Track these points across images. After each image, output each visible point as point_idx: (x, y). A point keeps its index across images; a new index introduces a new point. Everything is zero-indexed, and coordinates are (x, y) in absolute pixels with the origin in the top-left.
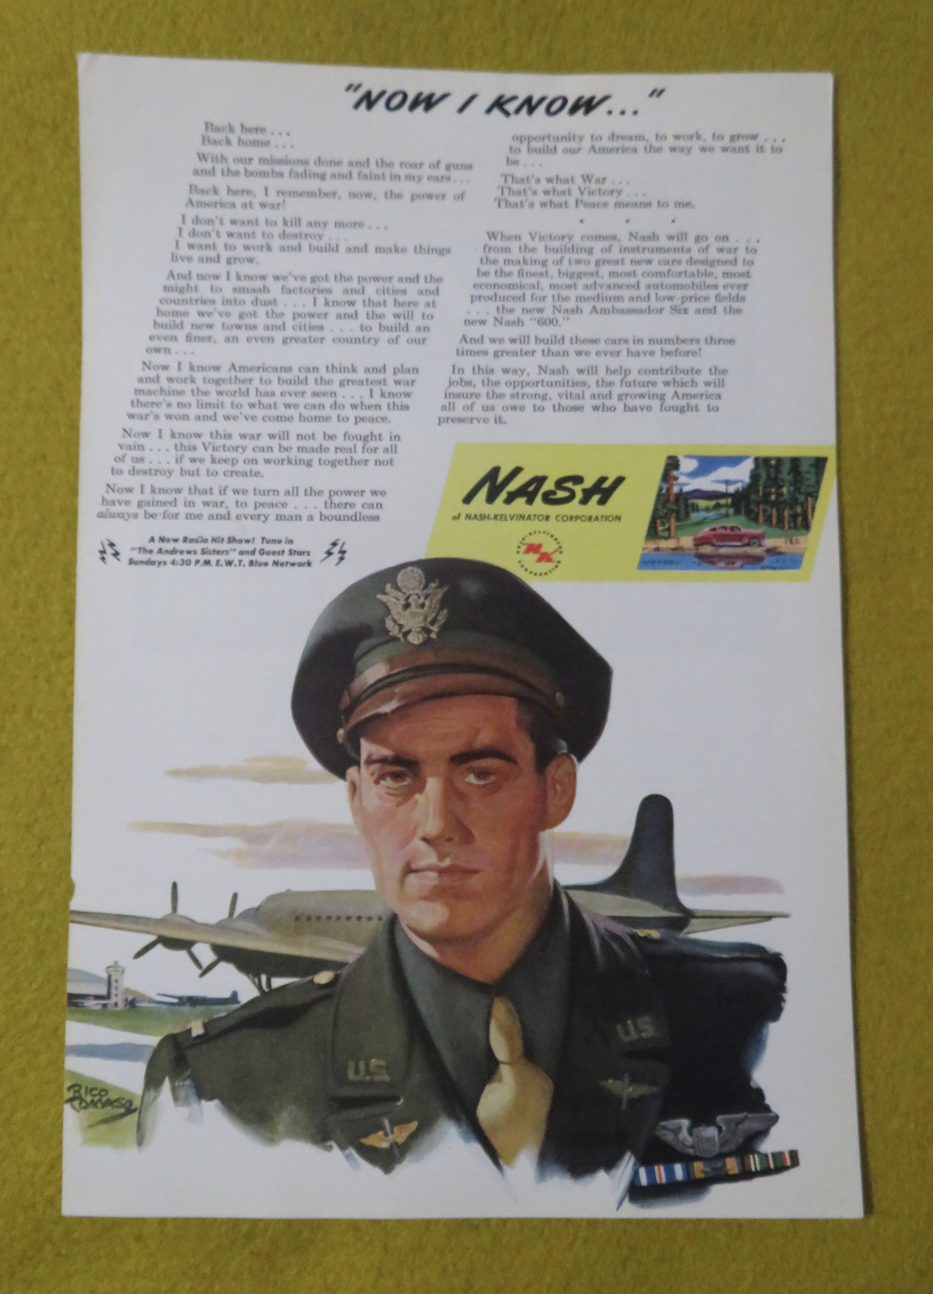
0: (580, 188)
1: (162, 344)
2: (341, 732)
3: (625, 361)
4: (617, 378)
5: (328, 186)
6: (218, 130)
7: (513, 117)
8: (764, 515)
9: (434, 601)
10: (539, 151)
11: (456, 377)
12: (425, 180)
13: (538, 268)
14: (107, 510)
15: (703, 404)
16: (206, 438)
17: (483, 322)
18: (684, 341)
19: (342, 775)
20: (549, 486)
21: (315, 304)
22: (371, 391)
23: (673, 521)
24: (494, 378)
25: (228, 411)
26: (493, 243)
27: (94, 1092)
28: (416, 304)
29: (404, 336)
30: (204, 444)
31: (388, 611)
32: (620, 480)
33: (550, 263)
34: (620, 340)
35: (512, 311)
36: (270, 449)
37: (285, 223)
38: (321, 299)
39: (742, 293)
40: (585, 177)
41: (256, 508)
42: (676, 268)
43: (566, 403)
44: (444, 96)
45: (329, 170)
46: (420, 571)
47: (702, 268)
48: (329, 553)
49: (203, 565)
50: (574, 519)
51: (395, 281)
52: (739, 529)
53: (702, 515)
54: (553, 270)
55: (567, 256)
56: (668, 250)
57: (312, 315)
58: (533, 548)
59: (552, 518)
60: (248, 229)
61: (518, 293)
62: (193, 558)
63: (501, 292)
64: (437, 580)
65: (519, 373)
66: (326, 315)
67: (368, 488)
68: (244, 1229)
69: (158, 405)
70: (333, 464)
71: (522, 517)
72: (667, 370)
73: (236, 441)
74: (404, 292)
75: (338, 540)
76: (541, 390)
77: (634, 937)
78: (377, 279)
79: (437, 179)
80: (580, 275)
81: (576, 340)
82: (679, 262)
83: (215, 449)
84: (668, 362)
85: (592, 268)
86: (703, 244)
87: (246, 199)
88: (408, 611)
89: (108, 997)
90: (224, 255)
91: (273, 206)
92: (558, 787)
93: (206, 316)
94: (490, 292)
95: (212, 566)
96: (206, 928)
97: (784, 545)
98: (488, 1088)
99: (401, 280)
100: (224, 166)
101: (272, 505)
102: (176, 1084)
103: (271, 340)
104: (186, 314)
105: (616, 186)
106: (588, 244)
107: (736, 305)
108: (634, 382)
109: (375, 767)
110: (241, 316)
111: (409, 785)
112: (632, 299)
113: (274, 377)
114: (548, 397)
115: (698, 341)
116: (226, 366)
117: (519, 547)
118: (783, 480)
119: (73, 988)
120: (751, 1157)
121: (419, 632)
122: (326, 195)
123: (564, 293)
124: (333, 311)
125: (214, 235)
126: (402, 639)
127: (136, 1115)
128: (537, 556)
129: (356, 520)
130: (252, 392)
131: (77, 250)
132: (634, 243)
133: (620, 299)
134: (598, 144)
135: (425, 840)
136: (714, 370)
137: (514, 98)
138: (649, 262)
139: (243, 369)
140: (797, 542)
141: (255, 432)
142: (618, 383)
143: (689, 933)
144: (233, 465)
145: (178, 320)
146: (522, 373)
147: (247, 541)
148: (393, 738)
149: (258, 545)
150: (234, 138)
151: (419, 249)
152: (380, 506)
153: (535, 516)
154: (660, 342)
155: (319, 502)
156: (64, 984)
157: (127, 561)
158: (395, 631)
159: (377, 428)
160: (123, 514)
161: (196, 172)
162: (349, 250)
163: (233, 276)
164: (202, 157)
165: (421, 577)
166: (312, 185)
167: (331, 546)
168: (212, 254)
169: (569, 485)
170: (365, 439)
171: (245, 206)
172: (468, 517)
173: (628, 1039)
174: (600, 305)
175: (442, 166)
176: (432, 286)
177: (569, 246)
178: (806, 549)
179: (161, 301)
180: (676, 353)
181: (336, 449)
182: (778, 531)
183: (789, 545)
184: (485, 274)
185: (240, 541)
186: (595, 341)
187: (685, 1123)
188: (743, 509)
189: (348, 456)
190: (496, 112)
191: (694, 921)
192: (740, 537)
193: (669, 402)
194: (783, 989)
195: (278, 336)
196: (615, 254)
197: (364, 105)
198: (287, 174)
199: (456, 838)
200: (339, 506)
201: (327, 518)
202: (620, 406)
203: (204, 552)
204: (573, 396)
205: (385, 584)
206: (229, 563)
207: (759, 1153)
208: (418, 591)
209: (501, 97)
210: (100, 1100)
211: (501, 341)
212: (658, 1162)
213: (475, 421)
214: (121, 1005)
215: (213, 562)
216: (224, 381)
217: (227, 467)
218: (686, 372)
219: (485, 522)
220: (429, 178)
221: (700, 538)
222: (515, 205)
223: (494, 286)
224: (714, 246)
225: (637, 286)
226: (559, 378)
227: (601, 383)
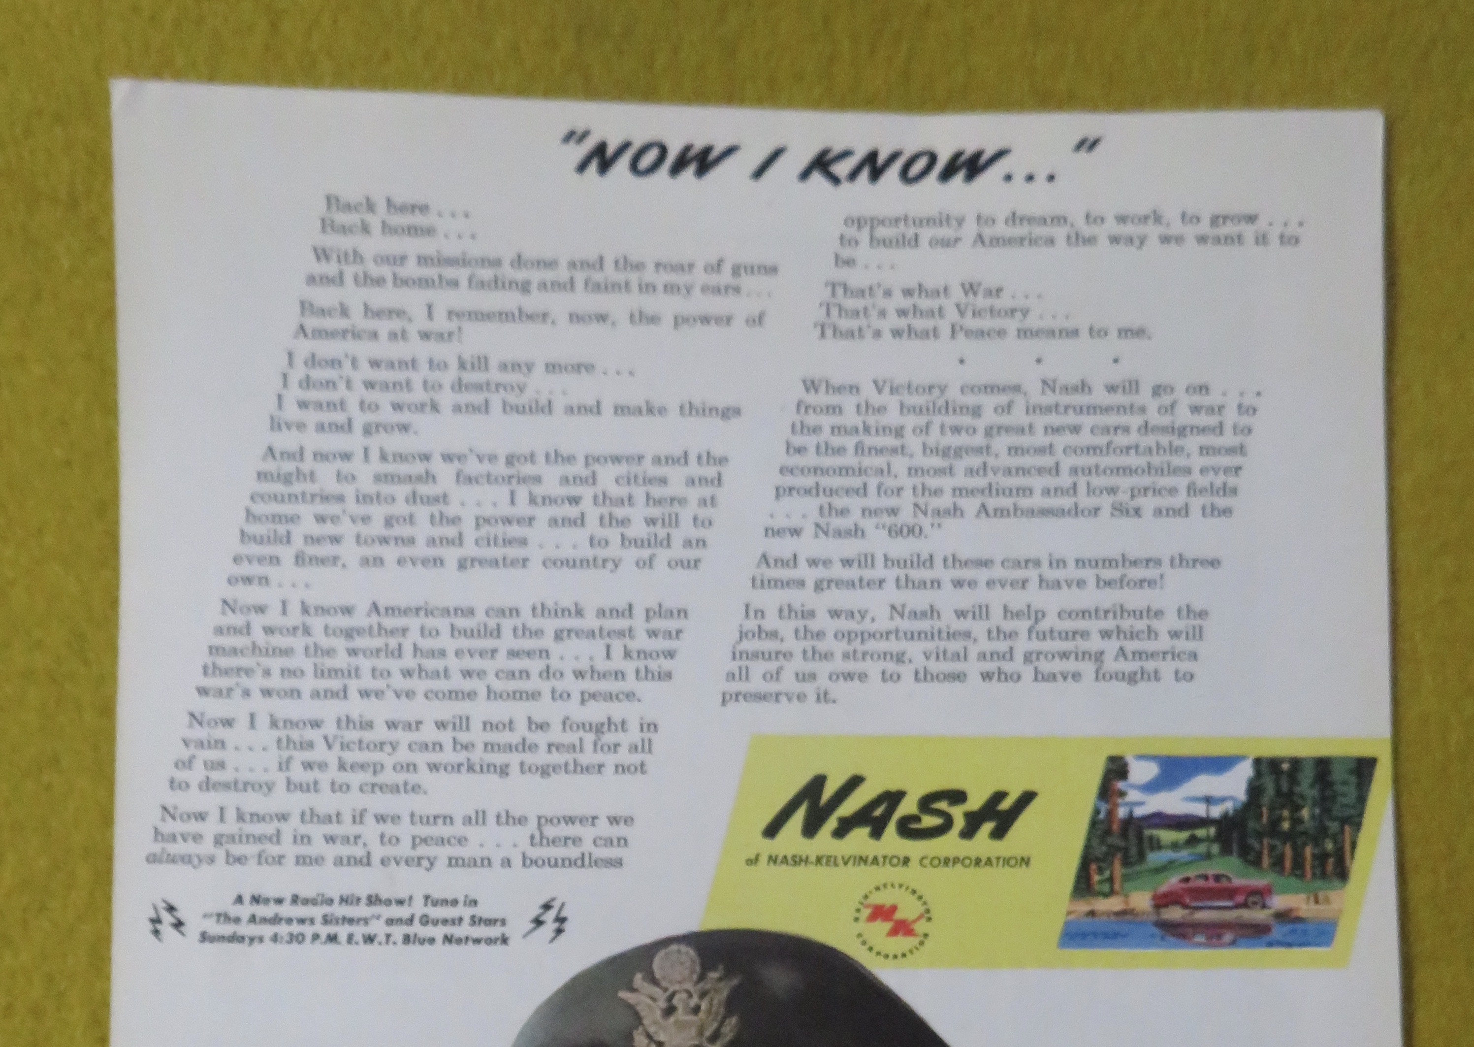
0: (958, 306)
1: (256, 570)
3: (1035, 596)
4: (1023, 625)
5: (534, 301)
6: (348, 207)
7: (845, 186)
8: (1270, 856)
9: (715, 1002)
10: (889, 243)
11: (751, 625)
12: (697, 291)
13: (889, 441)
14: (163, 849)
15: (1167, 668)
16: (330, 728)
17: (796, 532)
18: (1134, 563)
20: (908, 807)
21: (512, 502)
22: (608, 647)
23: (1117, 864)
24: (814, 625)
25: (368, 682)
26: (811, 398)
28: (682, 501)
29: (663, 556)
30: (326, 738)
31: (638, 1019)
32: (1027, 798)
33: (908, 432)
34: (1027, 561)
35: (843, 512)
36: (438, 746)
37: (462, 365)
38: (522, 493)
39: (1232, 481)
40: (967, 286)
41: (414, 846)
42: (1121, 440)
43: (934, 666)
44: (730, 151)
45: (536, 276)
46: (692, 952)
47: (1165, 440)
48: (538, 922)
49: (325, 943)
50: (951, 864)
51: (648, 461)
52: (1229, 879)
53: (1165, 856)
54: (914, 443)
55: (937, 420)
56: (1106, 410)
57: (508, 521)
58: (881, 913)
59: (914, 862)
60: (400, 376)
61: (855, 482)
62: (308, 930)
63: (826, 481)
64: (721, 967)
65: (857, 615)
66: (531, 520)
67: (604, 811)
69: (248, 672)
70: (544, 771)
71: (863, 860)
72: (1106, 612)
73: (381, 733)
74: (663, 481)
75: (553, 899)
76: (893, 645)
78: (616, 459)
79: (717, 290)
80: (959, 452)
81: (955, 561)
82: (1127, 430)
83: (345, 746)
84: (1109, 598)
85: (979, 440)
86: (1167, 400)
87: (396, 324)
88: (672, 1019)
90: (360, 419)
91: (440, 336)
93: (329, 523)
94: (809, 481)
95: (339, 943)
97: (1304, 906)
99: (657, 460)
100: (358, 269)
101: (442, 841)
103: (438, 562)
104: (293, 519)
105: (1020, 303)
106: (971, 400)
107: (1221, 502)
108: (1052, 631)
110: (389, 522)
112: (1046, 492)
113: (442, 624)
114: (906, 658)
115: (1158, 562)
116: (363, 607)
117: (858, 910)
118: (1302, 797)
122: (530, 317)
123: (933, 482)
124: (543, 513)
125: (342, 386)
128: (888, 926)
129: (583, 865)
130: (408, 649)
131: (110, 410)
132: (1049, 399)
133: (1028, 491)
134: (987, 232)
136: (1186, 612)
137: (846, 154)
138: (1076, 429)
139: (391, 611)
140: (1327, 901)
141: (412, 718)
142: (1024, 634)
144: (375, 772)
145: (282, 529)
146: (863, 617)
147: (400, 902)
149: (418, 908)
150: (374, 221)
151: (689, 409)
152: (623, 841)
153: (885, 857)
154: (1095, 563)
155: (521, 834)
157: (197, 936)
159: (617, 710)
160: (190, 856)
161: (311, 280)
162: (570, 410)
163: (375, 455)
164: (322, 254)
165: (693, 961)
166: (509, 300)
167: (541, 911)
168: (339, 417)
169: (943, 805)
170: (598, 729)
171: (393, 336)
172: (773, 860)
174: (993, 503)
175: (727, 268)
176: (710, 471)
177: (941, 402)
178: (1340, 911)
179: (252, 498)
180: (1122, 582)
181: (550, 746)
182: (1293, 881)
183: (1313, 906)
184: (800, 450)
185: (388, 902)
186: (985, 563)
188: (1235, 847)
189: (568, 757)
190: (817, 177)
192: (1231, 893)
193: (1111, 665)
195: (451, 555)
196: (1018, 417)
197: (594, 166)
198: (464, 283)
200: (554, 842)
201: (534, 862)
202: (1028, 672)
203: (327, 920)
204: (949, 655)
205: (633, 975)
206: (369, 939)
208: (689, 986)
209: (824, 153)
211: (827, 563)
213: (783, 699)
215: (343, 937)
216: (359, 631)
217: (366, 777)
218: (1138, 614)
219: (801, 869)
220: (705, 289)
221: (1165, 895)
222: (850, 334)
223: (816, 470)
224: (1185, 401)
225: (1056, 470)
226: (924, 625)
227: (999, 633)
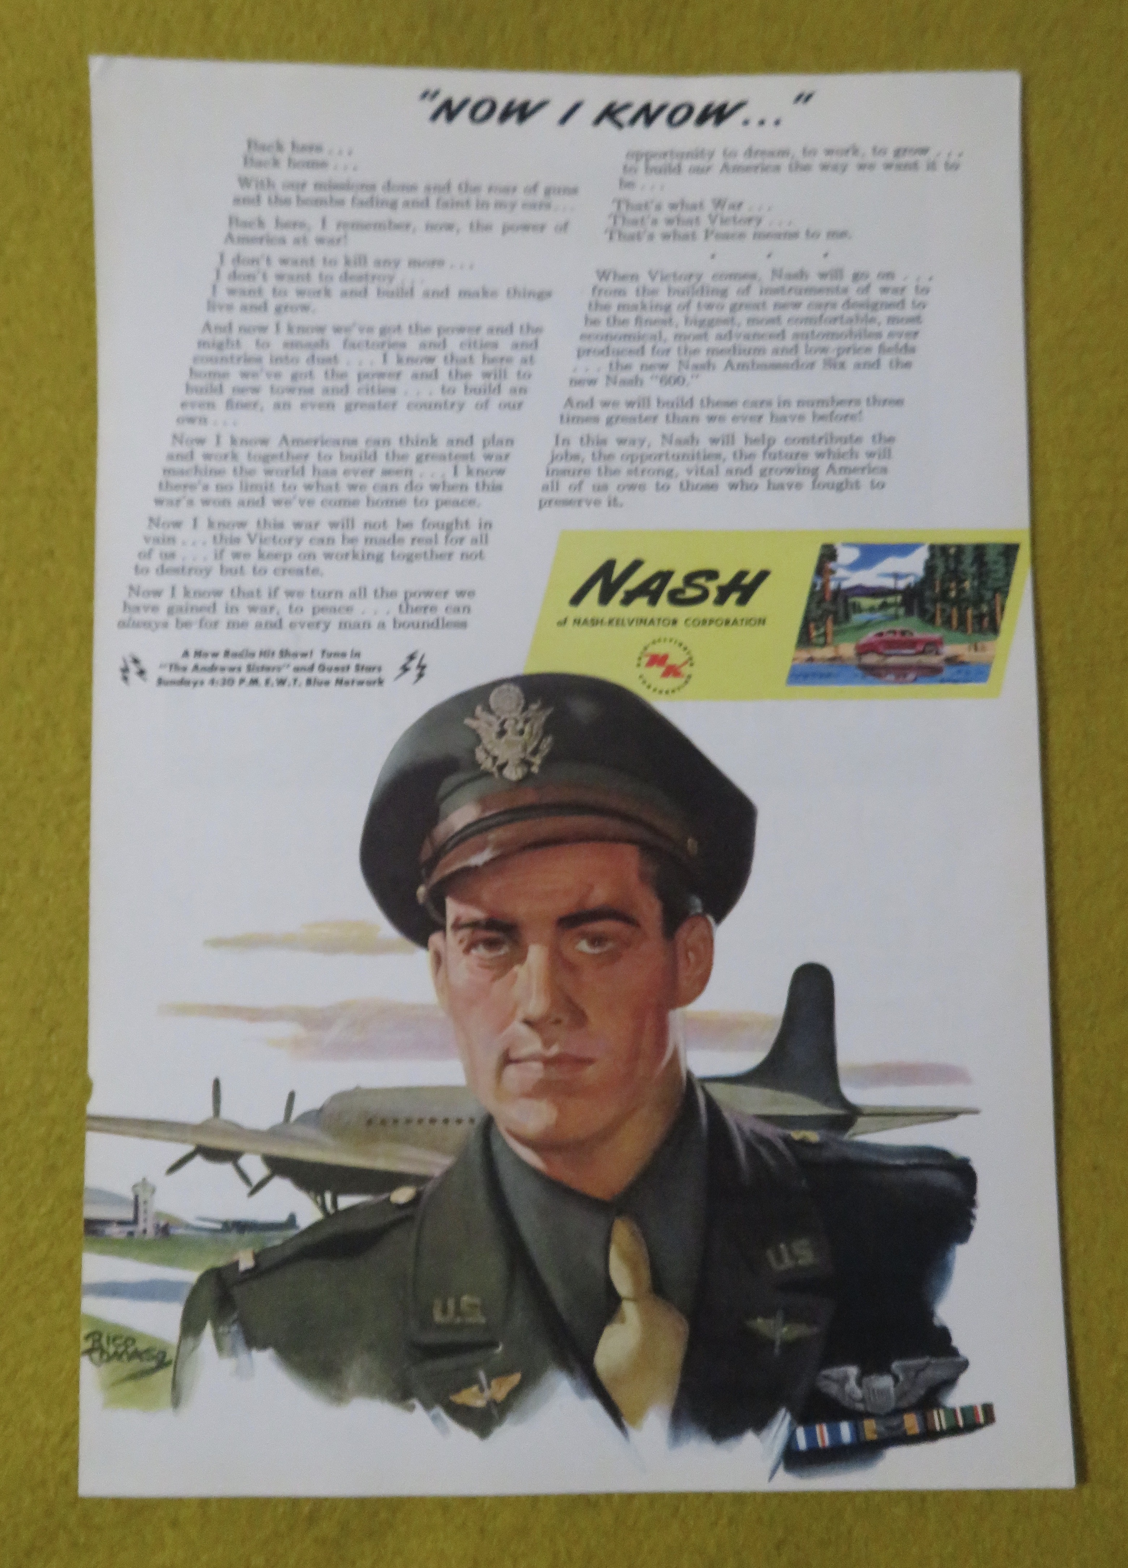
0: (711, 216)
1: (197, 412)
2: (422, 890)
3: (767, 428)
4: (759, 449)
5: (401, 215)
6: (264, 148)
7: (627, 130)
8: (942, 616)
9: (536, 727)
10: (659, 171)
11: (560, 450)
12: (519, 207)
13: (660, 315)
14: (130, 617)
15: (865, 479)
16: (252, 528)
17: (592, 382)
18: (841, 403)
19: (423, 942)
20: (676, 582)
21: (385, 361)
22: (456, 467)
23: (830, 623)
24: (607, 450)
25: (278, 493)
26: (604, 284)
27: (118, 1342)
28: (509, 360)
29: (495, 400)
30: (249, 535)
31: (478, 740)
32: (763, 575)
33: (674, 308)
34: (762, 402)
35: (628, 367)
36: (331, 541)
37: (347, 262)
38: (392, 355)
39: (911, 342)
40: (718, 202)
41: (314, 613)
42: (830, 313)
43: (696, 479)
44: (542, 105)
45: (401, 197)
46: (518, 690)
47: (862, 312)
48: (405, 669)
49: (249, 685)
50: (707, 623)
51: (484, 331)
52: (912, 634)
53: (867, 616)
54: (678, 316)
55: (696, 300)
57: (381, 375)
58: (656, 660)
59: (681, 622)
60: (302, 270)
61: (636, 345)
62: (237, 676)
63: (616, 345)
64: (540, 701)
65: (639, 443)
66: (398, 375)
67: (453, 588)
68: (306, 1509)
69: (193, 487)
70: (410, 558)
71: (642, 621)
72: (821, 439)
73: (289, 531)
74: (495, 345)
75: (416, 652)
76: (665, 464)
77: (787, 1140)
78: (461, 330)
79: (533, 206)
80: (711, 323)
81: (708, 402)
82: (834, 306)
83: (263, 541)
84: (820, 428)
85: (726, 313)
86: (863, 283)
87: (298, 233)
88: (503, 739)
89: (135, 1221)
90: (273, 303)
91: (332, 242)
92: (691, 955)
93: (251, 378)
94: (602, 345)
95: (260, 686)
96: (256, 1135)
97: (968, 653)
98: (608, 1331)
99: (491, 330)
100: (272, 193)
101: (334, 610)
102: (221, 1329)
103: (331, 406)
104: (225, 375)
105: (756, 213)
106: (721, 284)
107: (905, 358)
108: (781, 453)
109: (465, 933)
110: (294, 377)
111: (505, 955)
113: (335, 451)
114: (675, 473)
115: (858, 402)
116: (276, 438)
117: (640, 658)
118: (964, 573)
119: (91, 1211)
120: (935, 1413)
121: (517, 766)
122: (398, 227)
123: (692, 345)
124: (408, 370)
125: (260, 278)
126: (497, 775)
127: (171, 1369)
128: (661, 670)
129: (438, 627)
130: (309, 470)
131: (90, 296)
132: (777, 283)
133: (760, 351)
134: (732, 162)
135: (528, 1022)
136: (879, 438)
137: (627, 106)
138: (797, 305)
139: (297, 442)
140: (984, 649)
141: (313, 520)
142: (760, 455)
143: (854, 1134)
144: (285, 560)
145: (216, 383)
146: (643, 444)
147: (304, 655)
148: (486, 896)
149: (317, 659)
150: (283, 158)
151: (514, 293)
152: (467, 609)
153: (660, 619)
154: (811, 403)
155: (393, 604)
156: (80, 1207)
157: (155, 681)
158: (487, 764)
159: (463, 513)
160: (150, 622)
161: (237, 201)
162: (426, 294)
163: (284, 328)
164: (244, 182)
165: (519, 697)
166: (382, 214)
167: (408, 660)
168: (258, 301)
169: (701, 581)
170: (449, 527)
171: (297, 241)
172: (577, 622)
173: (782, 1267)
175: (541, 190)
176: (531, 338)
177: (698, 287)
178: (995, 657)
179: (195, 360)
180: (831, 417)
181: (413, 539)
182: (958, 635)
183: (974, 653)
184: (595, 322)
185: (295, 655)
186: (731, 404)
187: (853, 1371)
188: (916, 610)
189: (427, 548)
190: (606, 123)
191: (861, 1120)
192: (913, 644)
193: (823, 477)
194: (972, 1203)
195: (340, 401)
196: (755, 296)
197: (443, 116)
198: (349, 202)
199: (566, 1019)
200: (416, 610)
201: (402, 625)
202: (763, 483)
204: (706, 471)
205: (475, 706)
206: (282, 682)
207: (944, 1408)
208: (516, 714)
209: (612, 105)
210: (125, 1351)
211: (616, 404)
212: (820, 1420)
213: (585, 504)
214: (151, 1231)
215: (262, 681)
216: (274, 457)
217: (278, 563)
218: (844, 440)
219: (598, 628)
220: (524, 205)
221: (864, 645)
222: (631, 238)
223: (607, 337)
224: (877, 285)
225: (782, 335)
226: (687, 449)
227: (740, 455)
